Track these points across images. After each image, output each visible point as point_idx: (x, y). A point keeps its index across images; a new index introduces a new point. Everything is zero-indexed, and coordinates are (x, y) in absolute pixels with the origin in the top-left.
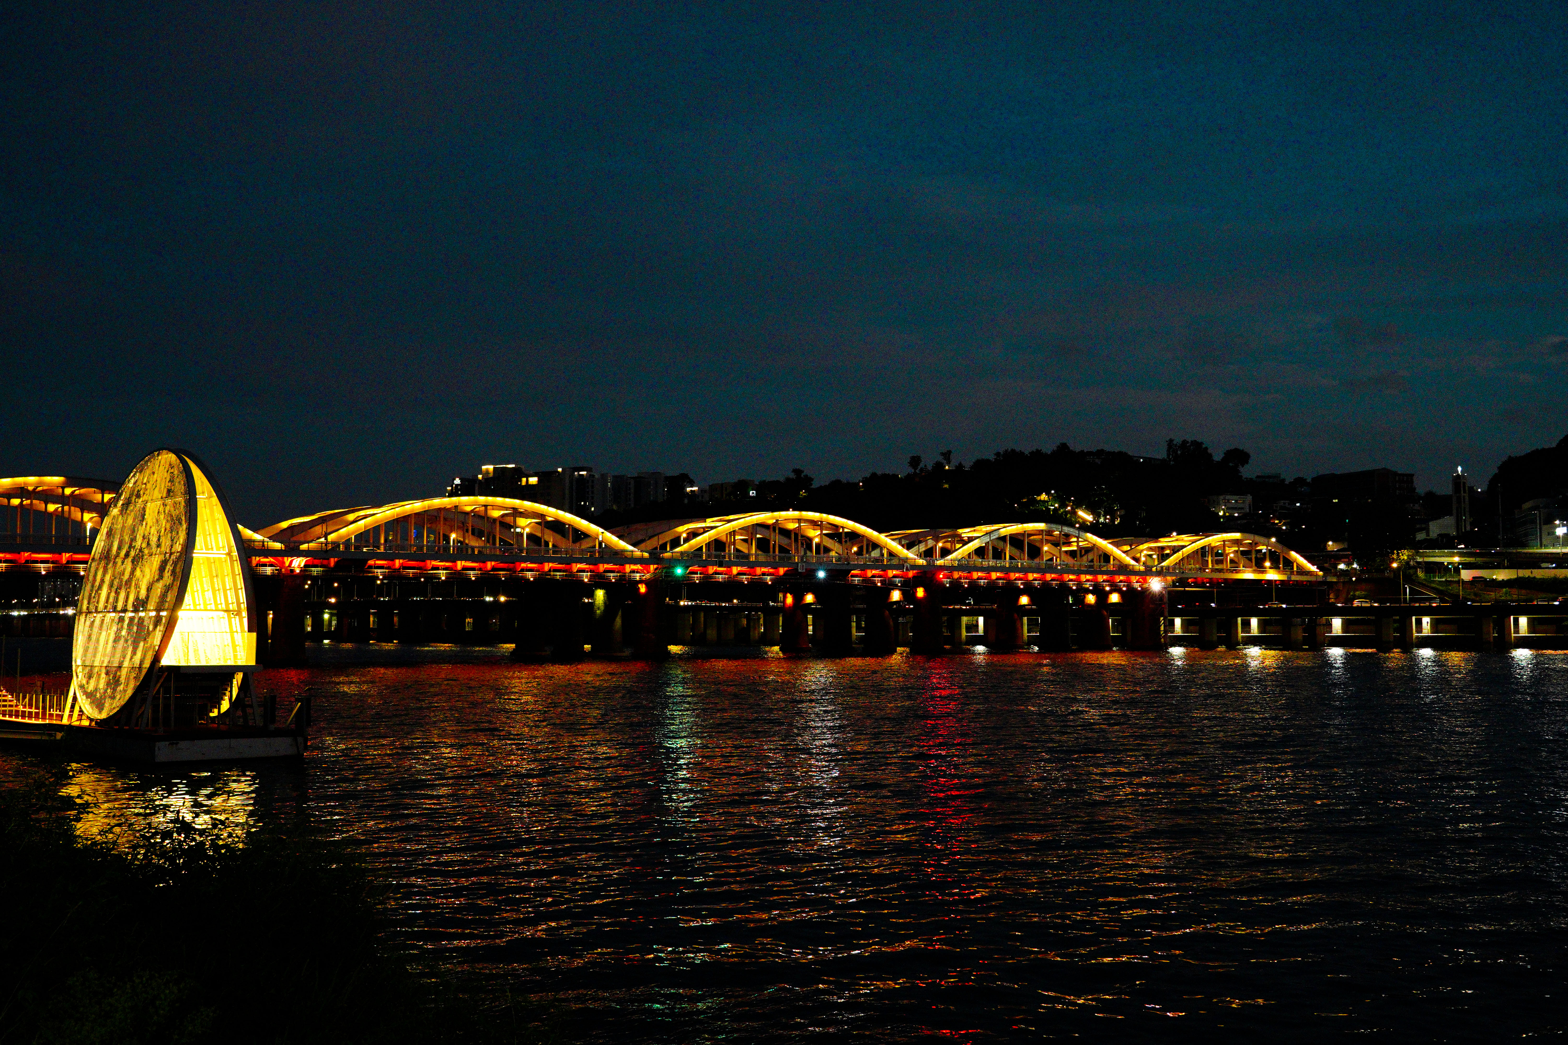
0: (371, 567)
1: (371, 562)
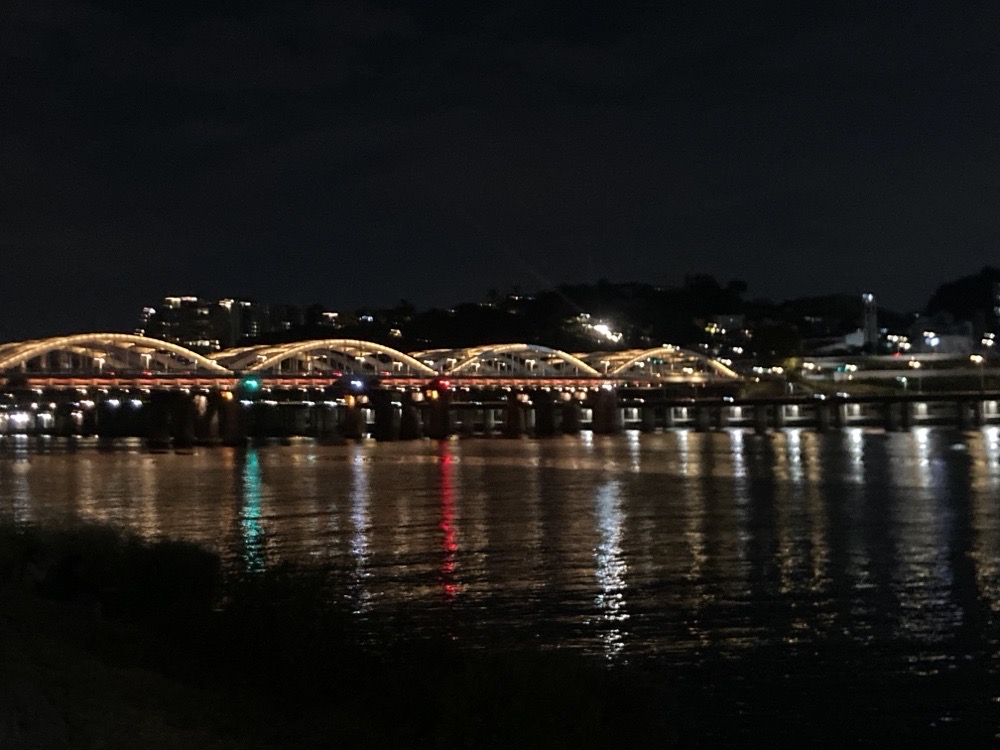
0: (31, 384)
1: (31, 381)
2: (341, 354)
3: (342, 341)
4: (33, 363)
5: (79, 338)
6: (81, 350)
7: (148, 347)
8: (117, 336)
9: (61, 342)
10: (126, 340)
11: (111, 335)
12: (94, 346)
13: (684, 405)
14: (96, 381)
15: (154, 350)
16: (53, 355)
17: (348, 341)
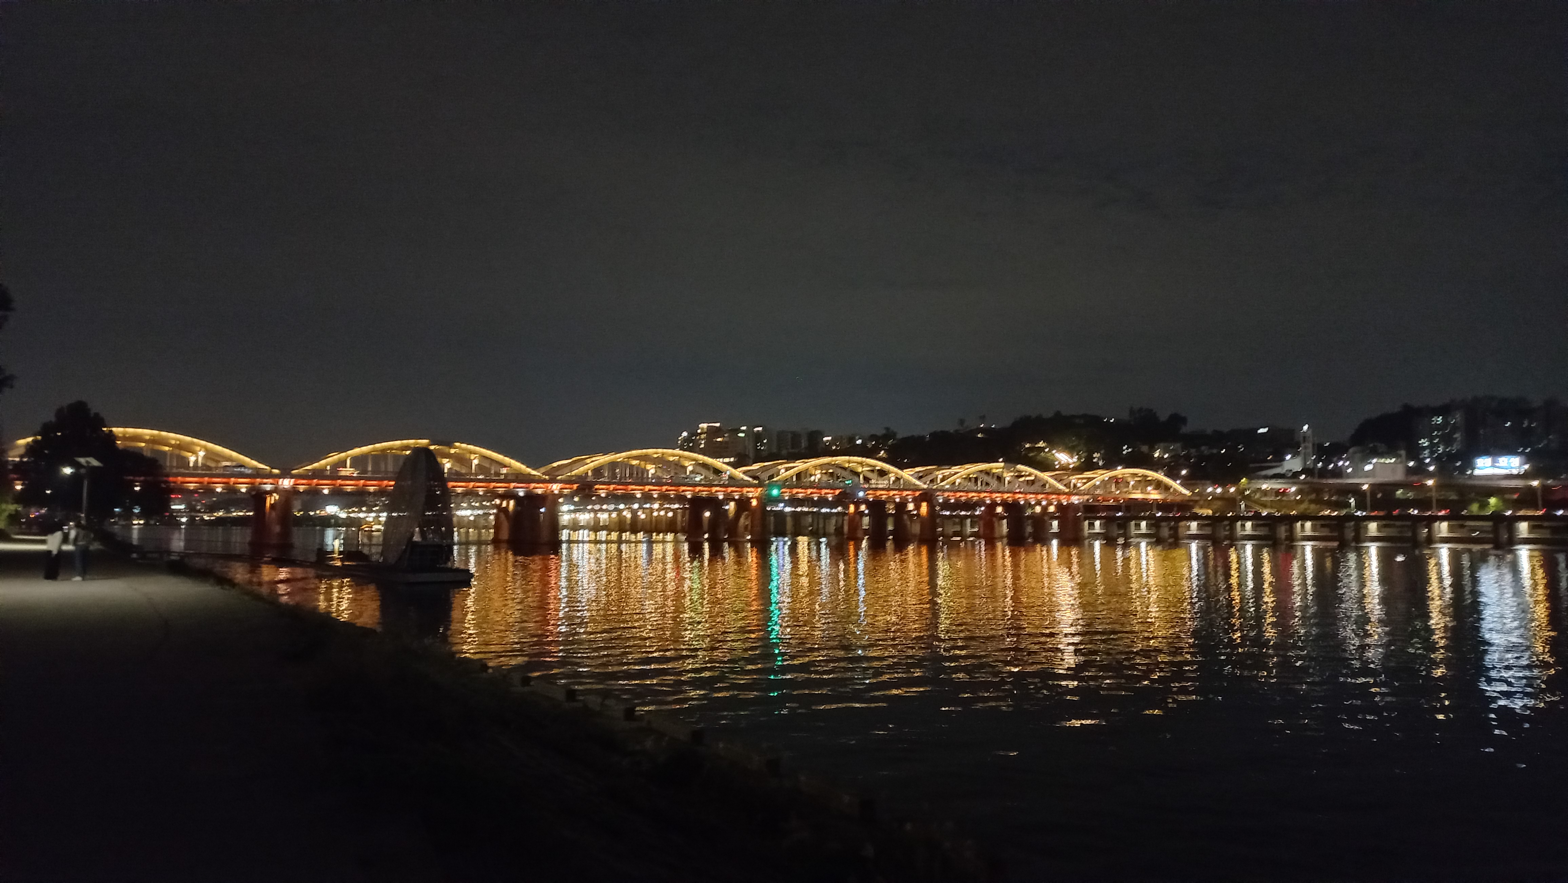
0: (596, 489)
1: (597, 487)
2: (845, 469)
3: (847, 458)
4: (597, 471)
5: (635, 452)
6: (634, 462)
7: (690, 460)
8: (665, 450)
9: (620, 457)
10: (673, 454)
11: (660, 450)
12: (645, 458)
13: (1143, 518)
14: (647, 488)
15: (694, 462)
16: (613, 465)
17: (852, 458)
